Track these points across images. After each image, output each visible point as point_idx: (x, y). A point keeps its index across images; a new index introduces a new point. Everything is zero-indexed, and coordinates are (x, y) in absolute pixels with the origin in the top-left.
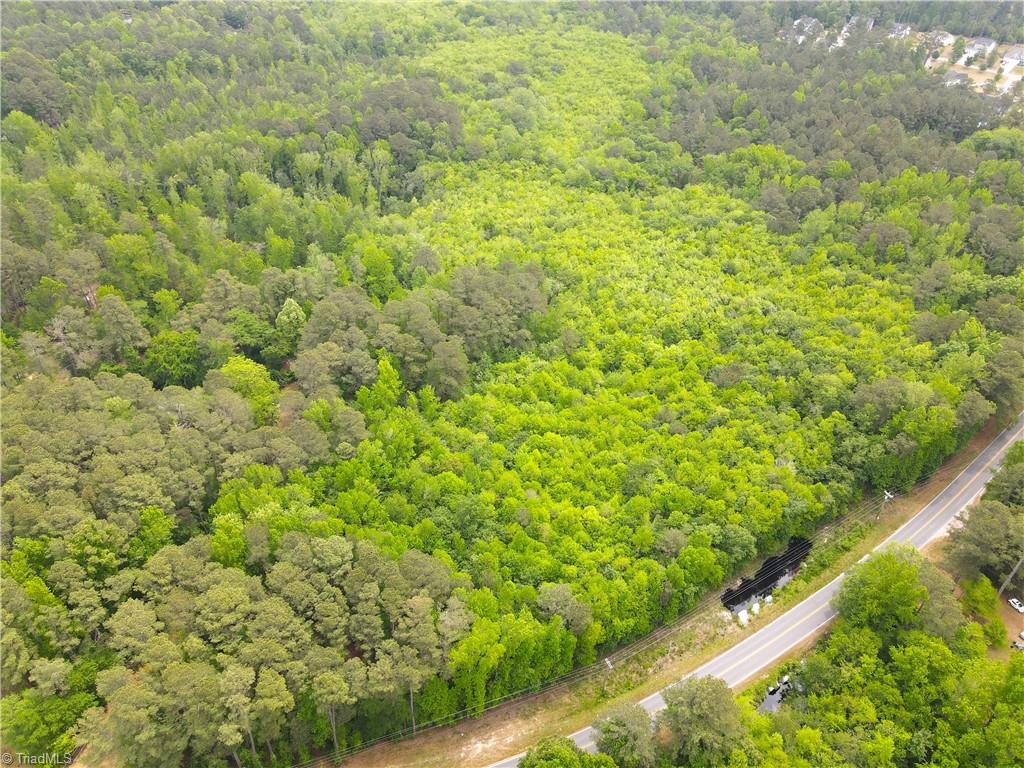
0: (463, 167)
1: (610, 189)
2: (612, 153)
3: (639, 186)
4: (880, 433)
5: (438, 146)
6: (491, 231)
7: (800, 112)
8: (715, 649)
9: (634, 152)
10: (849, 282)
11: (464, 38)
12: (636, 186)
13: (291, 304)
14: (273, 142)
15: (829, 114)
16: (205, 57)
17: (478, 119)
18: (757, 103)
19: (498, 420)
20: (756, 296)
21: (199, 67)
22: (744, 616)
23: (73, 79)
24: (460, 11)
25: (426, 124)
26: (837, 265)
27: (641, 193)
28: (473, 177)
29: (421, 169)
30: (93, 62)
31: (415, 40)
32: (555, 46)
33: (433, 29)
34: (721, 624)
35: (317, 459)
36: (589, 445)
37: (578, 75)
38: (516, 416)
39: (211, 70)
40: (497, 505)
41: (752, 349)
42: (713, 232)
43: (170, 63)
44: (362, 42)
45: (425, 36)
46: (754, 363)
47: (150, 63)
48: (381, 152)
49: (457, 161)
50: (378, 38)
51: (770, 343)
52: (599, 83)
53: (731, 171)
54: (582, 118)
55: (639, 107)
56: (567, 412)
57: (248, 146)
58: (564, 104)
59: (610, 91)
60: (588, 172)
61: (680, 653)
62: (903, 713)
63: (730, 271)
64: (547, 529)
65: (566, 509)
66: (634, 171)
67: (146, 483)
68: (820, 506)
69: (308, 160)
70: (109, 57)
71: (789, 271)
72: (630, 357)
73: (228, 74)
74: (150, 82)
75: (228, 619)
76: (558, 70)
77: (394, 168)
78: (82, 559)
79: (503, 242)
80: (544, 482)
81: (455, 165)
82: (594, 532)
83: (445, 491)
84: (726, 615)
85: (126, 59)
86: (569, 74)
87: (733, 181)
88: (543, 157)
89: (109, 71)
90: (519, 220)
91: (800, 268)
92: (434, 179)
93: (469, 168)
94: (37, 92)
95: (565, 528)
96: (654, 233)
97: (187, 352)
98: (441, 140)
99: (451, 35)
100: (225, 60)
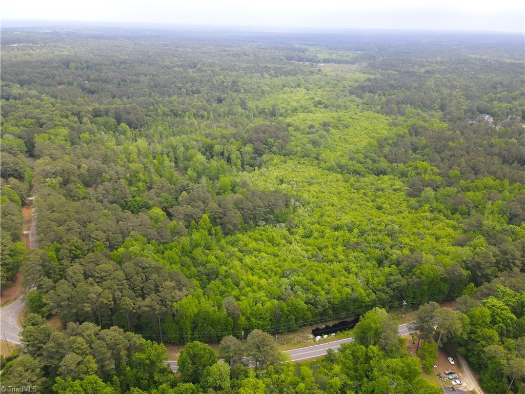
0: (283, 158)
1: (344, 172)
2: (351, 159)
3: (358, 173)
4: (408, 275)
5: (274, 149)
6: (282, 182)
7: (449, 151)
8: (298, 346)
9: (362, 160)
10: (434, 219)
11: (312, 112)
12: (357, 173)
13: (184, 194)
14: (209, 141)
15: (464, 153)
16: (202, 112)
17: (298, 141)
18: (430, 145)
19: (246, 245)
20: (386, 218)
21: (198, 116)
22: (319, 338)
23: (150, 116)
24: (315, 102)
25: (272, 140)
26: (432, 212)
27: (358, 176)
28: (285, 162)
29: (264, 156)
30: (159, 111)
31: (289, 112)
32: (350, 118)
33: (299, 108)
34: (308, 338)
35: (164, 241)
36: (277, 259)
37: (355, 129)
38: (253, 245)
39: (202, 117)
40: (226, 271)
41: (370, 238)
42: (380, 193)
43: (187, 113)
44: (267, 110)
45: (295, 110)
46: (369, 243)
47: (180, 113)
48: (249, 148)
49: (281, 155)
50: (274, 109)
51: (380, 236)
52: (363, 133)
53: (403, 171)
54: (348, 146)
55: (375, 143)
56: (276, 248)
57: (197, 141)
58: (342, 140)
59: (367, 137)
60: (335, 165)
61: (284, 344)
62: (352, 372)
63: (379, 208)
64: (242, 284)
65: (255, 278)
66: (358, 167)
67: (101, 234)
68: (368, 300)
69: (218, 148)
70: (166, 109)
71: (407, 211)
72: (316, 234)
73: (208, 118)
74: (178, 119)
75: (104, 274)
76: (347, 127)
77: (253, 155)
78: (70, 251)
79: (284, 186)
80: (252, 269)
81: (279, 156)
82: (260, 288)
83: (207, 262)
84: (311, 336)
85: (172, 111)
86: (351, 129)
87: (403, 175)
88: (320, 158)
89: (165, 114)
90: (294, 179)
91: (413, 211)
92: (268, 161)
93: (284, 158)
94: (134, 119)
95: (249, 285)
96: (353, 191)
97: (141, 205)
98: (276, 146)
99: (306, 110)
100: (208, 114)
